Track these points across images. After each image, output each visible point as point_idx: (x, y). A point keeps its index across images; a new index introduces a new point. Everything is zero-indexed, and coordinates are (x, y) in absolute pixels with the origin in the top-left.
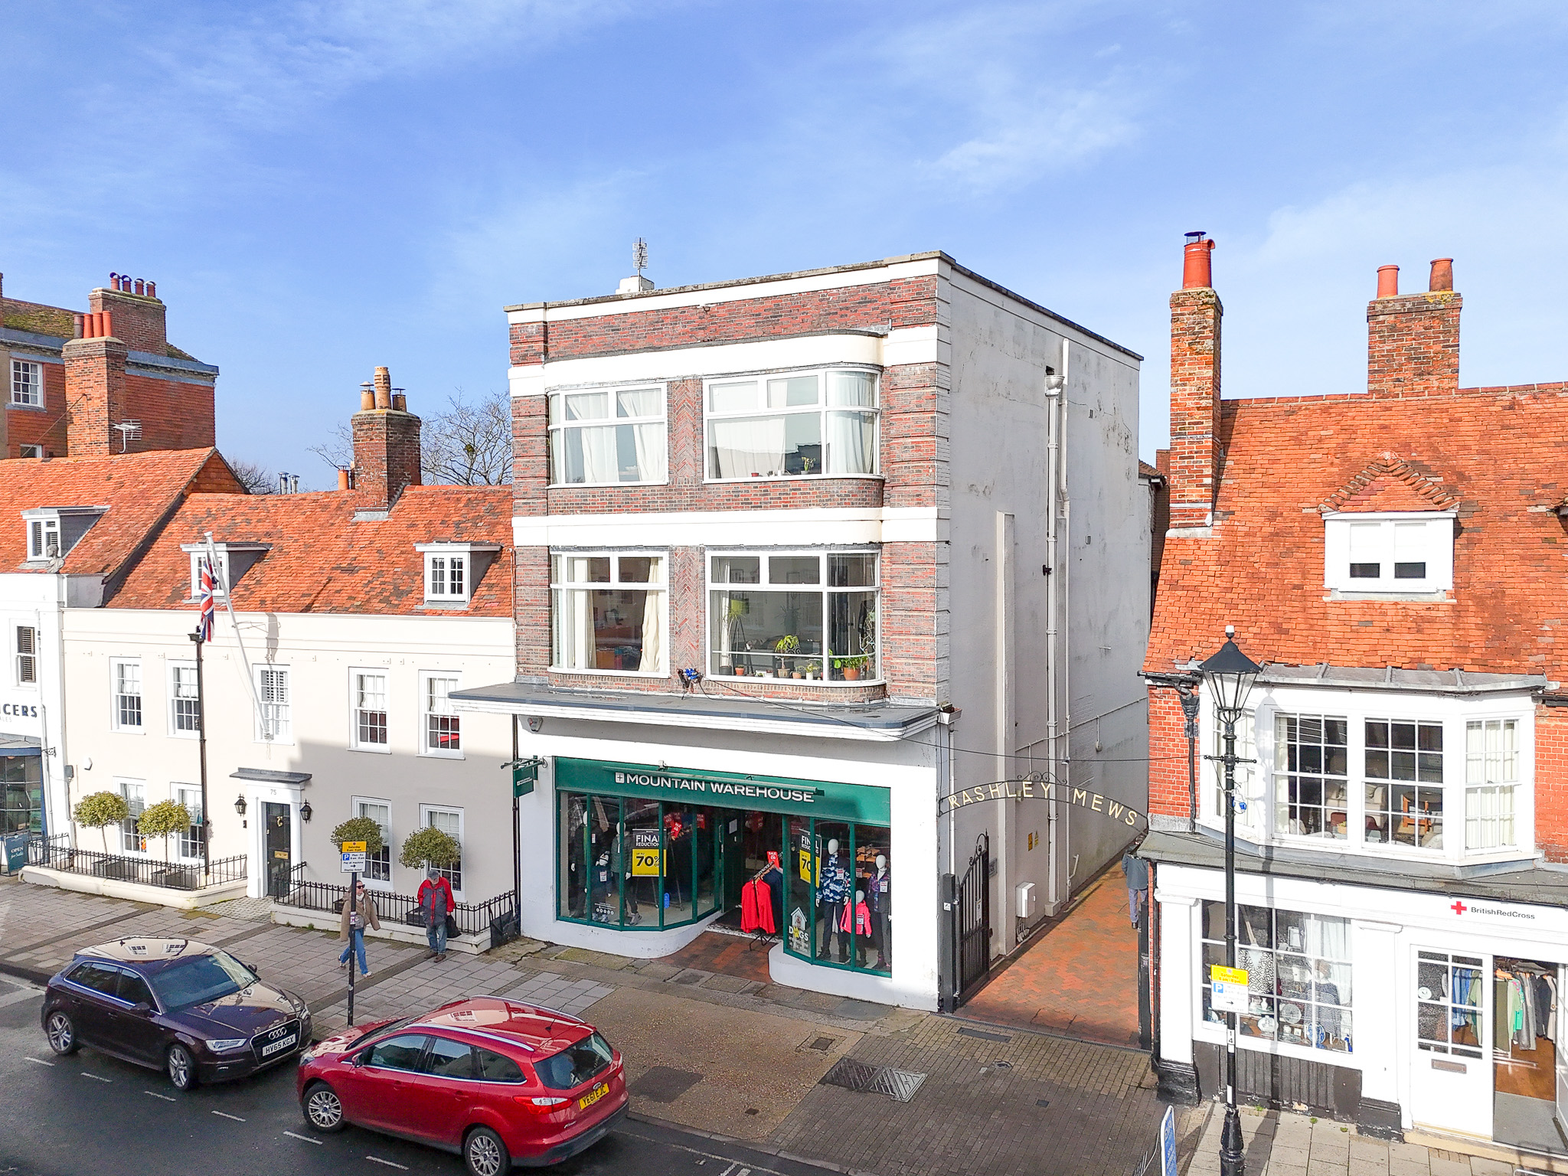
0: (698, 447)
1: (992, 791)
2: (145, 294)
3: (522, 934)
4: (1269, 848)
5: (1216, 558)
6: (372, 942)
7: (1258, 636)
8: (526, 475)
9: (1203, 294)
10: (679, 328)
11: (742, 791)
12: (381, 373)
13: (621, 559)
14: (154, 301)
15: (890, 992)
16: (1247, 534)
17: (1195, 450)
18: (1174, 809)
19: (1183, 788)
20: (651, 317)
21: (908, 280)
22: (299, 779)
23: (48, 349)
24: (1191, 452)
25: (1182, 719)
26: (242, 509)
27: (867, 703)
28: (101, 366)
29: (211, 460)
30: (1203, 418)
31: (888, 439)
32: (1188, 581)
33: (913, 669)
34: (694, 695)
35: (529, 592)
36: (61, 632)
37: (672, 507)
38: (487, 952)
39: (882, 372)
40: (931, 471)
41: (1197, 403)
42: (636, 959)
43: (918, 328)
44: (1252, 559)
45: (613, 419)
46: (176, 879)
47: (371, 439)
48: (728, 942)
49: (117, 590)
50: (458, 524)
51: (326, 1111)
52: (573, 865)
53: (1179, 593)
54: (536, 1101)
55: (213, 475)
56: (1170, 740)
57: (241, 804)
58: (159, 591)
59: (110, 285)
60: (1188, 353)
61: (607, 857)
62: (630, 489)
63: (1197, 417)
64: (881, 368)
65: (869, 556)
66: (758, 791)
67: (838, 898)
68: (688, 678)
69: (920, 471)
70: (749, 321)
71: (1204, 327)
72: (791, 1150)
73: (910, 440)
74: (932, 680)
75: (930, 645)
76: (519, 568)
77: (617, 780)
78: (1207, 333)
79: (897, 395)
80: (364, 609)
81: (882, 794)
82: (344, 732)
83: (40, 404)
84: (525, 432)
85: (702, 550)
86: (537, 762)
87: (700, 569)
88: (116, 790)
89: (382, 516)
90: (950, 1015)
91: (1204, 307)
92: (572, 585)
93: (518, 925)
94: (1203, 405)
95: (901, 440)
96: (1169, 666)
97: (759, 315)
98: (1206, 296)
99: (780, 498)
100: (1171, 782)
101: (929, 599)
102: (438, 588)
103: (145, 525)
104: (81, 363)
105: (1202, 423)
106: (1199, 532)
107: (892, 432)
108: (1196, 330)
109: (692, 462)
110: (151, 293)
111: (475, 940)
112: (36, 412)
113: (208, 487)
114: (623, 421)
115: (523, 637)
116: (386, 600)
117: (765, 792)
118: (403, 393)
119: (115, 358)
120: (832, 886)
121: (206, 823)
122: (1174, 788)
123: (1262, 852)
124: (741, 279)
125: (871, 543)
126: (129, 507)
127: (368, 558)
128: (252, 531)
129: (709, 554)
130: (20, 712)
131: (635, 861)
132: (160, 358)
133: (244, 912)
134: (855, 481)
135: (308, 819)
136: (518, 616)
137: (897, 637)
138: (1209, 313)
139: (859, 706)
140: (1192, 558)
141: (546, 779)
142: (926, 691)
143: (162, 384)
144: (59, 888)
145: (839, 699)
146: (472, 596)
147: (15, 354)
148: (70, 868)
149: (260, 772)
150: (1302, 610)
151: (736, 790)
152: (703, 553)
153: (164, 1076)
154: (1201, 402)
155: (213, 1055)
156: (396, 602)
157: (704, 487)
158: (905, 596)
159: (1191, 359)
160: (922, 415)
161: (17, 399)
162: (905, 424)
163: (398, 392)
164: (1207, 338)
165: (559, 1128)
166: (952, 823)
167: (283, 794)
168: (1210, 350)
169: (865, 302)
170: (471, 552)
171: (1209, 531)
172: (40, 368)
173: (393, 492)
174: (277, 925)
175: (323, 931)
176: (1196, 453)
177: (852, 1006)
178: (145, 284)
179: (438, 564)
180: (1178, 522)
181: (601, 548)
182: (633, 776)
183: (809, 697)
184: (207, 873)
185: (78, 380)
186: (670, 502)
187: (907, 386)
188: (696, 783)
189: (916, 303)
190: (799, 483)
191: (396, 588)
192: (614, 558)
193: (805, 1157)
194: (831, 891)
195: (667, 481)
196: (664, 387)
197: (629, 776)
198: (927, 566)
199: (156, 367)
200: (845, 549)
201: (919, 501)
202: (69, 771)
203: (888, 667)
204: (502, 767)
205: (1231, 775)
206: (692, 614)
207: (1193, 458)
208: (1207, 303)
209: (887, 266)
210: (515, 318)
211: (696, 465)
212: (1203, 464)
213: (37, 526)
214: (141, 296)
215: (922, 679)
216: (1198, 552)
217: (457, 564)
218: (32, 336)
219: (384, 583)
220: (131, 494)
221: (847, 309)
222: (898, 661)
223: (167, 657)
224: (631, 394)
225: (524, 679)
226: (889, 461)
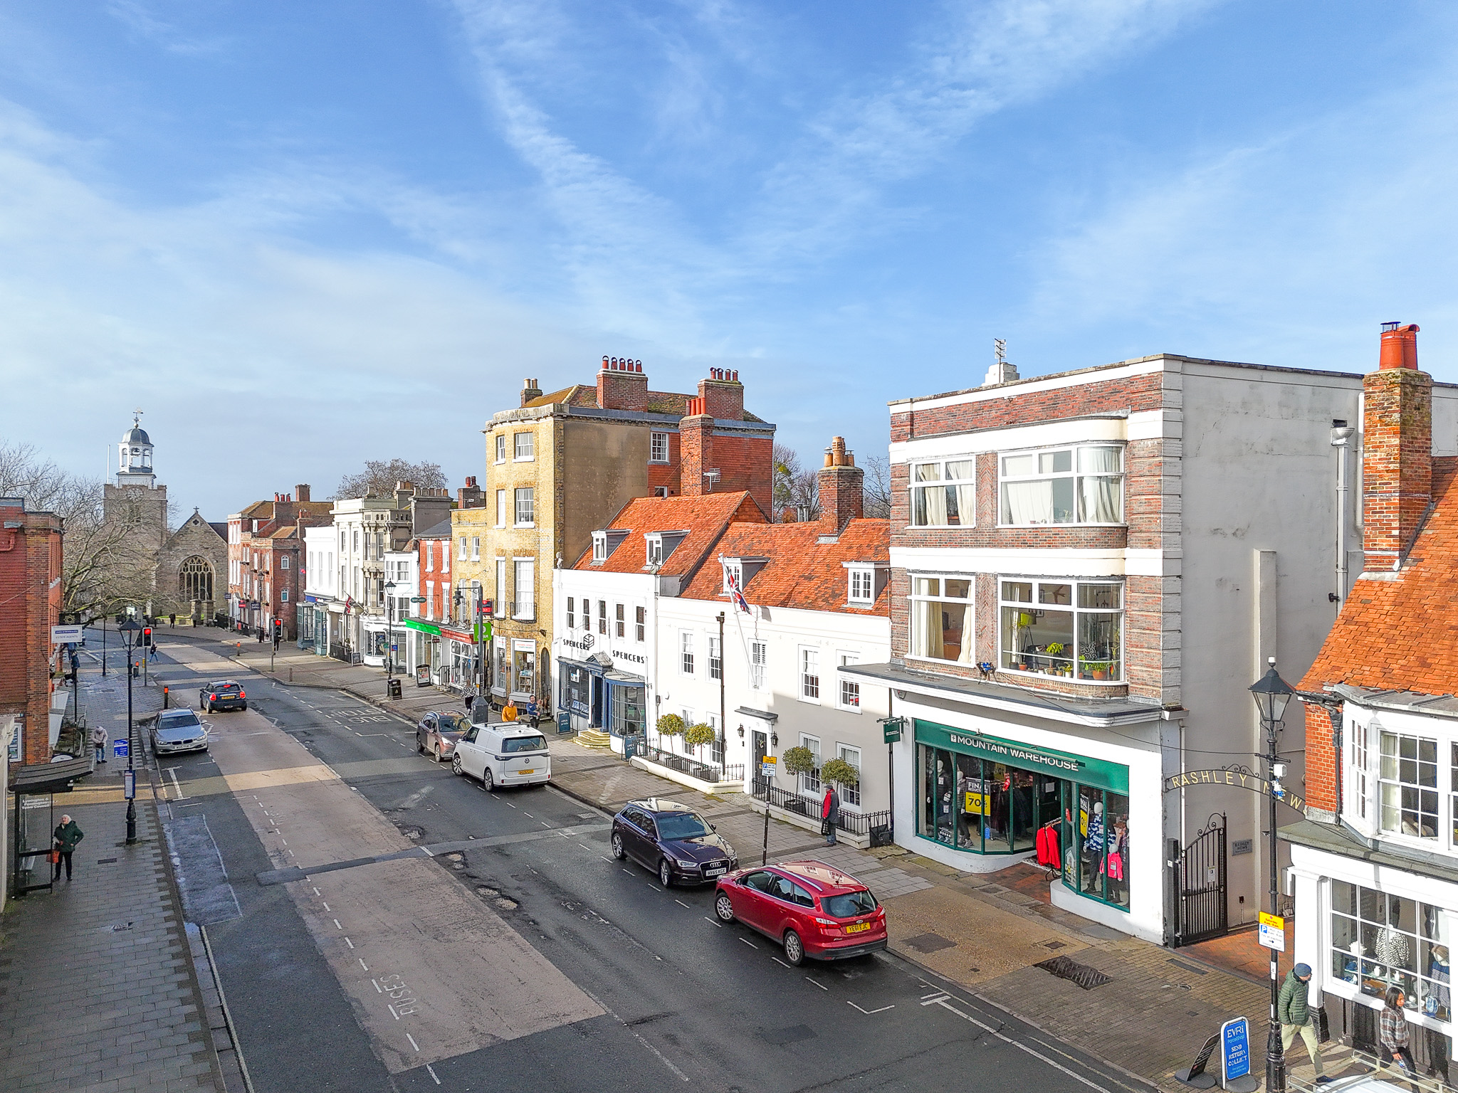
0: (994, 501)
1: (1203, 777)
2: (732, 379)
3: (895, 842)
4: (1376, 842)
5: (1392, 599)
6: (799, 831)
7: (1403, 668)
8: (899, 518)
9: (1390, 376)
10: (993, 414)
11: (1031, 757)
12: (836, 441)
13: (947, 580)
14: (736, 383)
15: (1130, 925)
16: (1427, 579)
17: (1385, 506)
18: (1325, 804)
19: (1332, 788)
20: (976, 406)
21: (1142, 376)
22: (772, 717)
23: (672, 424)
24: (1382, 508)
25: (1330, 731)
26: (758, 534)
27: (1108, 698)
28: (698, 433)
29: (746, 500)
30: (1392, 479)
31: (1129, 496)
32: (1364, 618)
33: (1145, 675)
34: (990, 682)
35: (898, 599)
36: (656, 611)
37: (977, 544)
38: (866, 849)
39: (1127, 444)
40: (1158, 521)
41: (1386, 467)
42: (961, 871)
43: (1150, 412)
44: (1423, 602)
45: (943, 481)
46: (705, 774)
47: (829, 487)
48: (1033, 872)
49: (688, 586)
50: (877, 547)
51: (725, 909)
52: (929, 798)
53: (1351, 627)
54: (818, 920)
55: (747, 509)
56: (1322, 747)
57: (741, 730)
58: (708, 587)
59: (710, 377)
60: (1379, 425)
61: (949, 796)
62: (952, 531)
63: (1387, 478)
64: (1126, 442)
65: (1115, 586)
66: (1041, 758)
67: (1099, 847)
68: (986, 669)
69: (1151, 522)
70: (1037, 408)
71: (1392, 403)
72: (984, 995)
73: (1144, 497)
74: (1158, 685)
75: (1157, 656)
76: (893, 583)
77: (952, 740)
78: (1394, 408)
79: (1135, 463)
80: (812, 606)
81: (1125, 769)
82: (795, 689)
83: (667, 460)
84: (898, 489)
85: (995, 576)
86: (903, 721)
87: (995, 591)
88: (681, 715)
89: (834, 540)
90: (1172, 949)
91: (1392, 386)
92: (919, 598)
93: (892, 835)
94: (1392, 468)
95: (1138, 497)
96: (1318, 687)
97: (1044, 403)
98: (1393, 377)
99: (1046, 540)
100: (1322, 782)
101: (1157, 621)
102: (856, 594)
103: (706, 543)
104: (688, 432)
105: (1391, 484)
106: (1387, 576)
107: (1132, 490)
108: (1385, 405)
109: (990, 513)
110: (735, 378)
111: (858, 839)
112: (664, 465)
113: (744, 517)
114: (949, 483)
115: (895, 631)
116: (826, 600)
117: (1046, 759)
118: (852, 453)
119: (707, 428)
120: (1096, 838)
121: (724, 740)
122: (1325, 787)
123: (1369, 844)
124: (1032, 378)
125: (1112, 575)
126: (700, 531)
127: (821, 570)
128: (760, 549)
129: (1001, 579)
130: (636, 660)
131: (968, 801)
132: (739, 423)
133: (738, 801)
134: (1098, 529)
135: (776, 744)
136: (892, 617)
137: (1134, 649)
138: (1396, 391)
139: (1100, 701)
140: (1373, 598)
141: (908, 732)
142: (1154, 693)
143: (739, 440)
144: (647, 771)
145: (1085, 693)
146: (876, 600)
147: (654, 429)
148: (657, 761)
149: (751, 710)
150: (1450, 648)
151: (1027, 756)
152: (996, 579)
153: (658, 877)
154: (1390, 465)
155: (679, 869)
156: (832, 602)
157: (997, 531)
158: (1140, 618)
159: (1381, 430)
160: (1153, 478)
161: (654, 458)
162: (1142, 484)
163: (849, 453)
164: (1394, 412)
165: (830, 939)
166: (1183, 800)
167: (764, 727)
168: (1397, 422)
169: (1116, 392)
170: (876, 569)
171: (1396, 575)
172: (667, 436)
173: (841, 524)
174: (752, 811)
175: (776, 819)
176: (1386, 508)
177: (1100, 928)
178: (732, 373)
179: (856, 576)
180: (1370, 566)
181: (935, 572)
182: (961, 738)
183: (1064, 690)
184: (724, 774)
185: (686, 444)
186: (976, 541)
187: (1141, 456)
188: (1001, 748)
189: (1149, 393)
190: (1057, 530)
191: (833, 592)
192: (942, 578)
193: (991, 1000)
194: (1095, 842)
195: (975, 525)
196: (973, 458)
197: (959, 738)
198: (1156, 595)
199: (736, 429)
200: (1090, 580)
201: (1150, 544)
202: (658, 699)
203: (1128, 672)
204: (878, 721)
205: (1272, 770)
206: (989, 623)
207: (1383, 512)
208: (1393, 383)
209: (1128, 365)
210: (894, 409)
211: (992, 515)
212: (1392, 518)
213: (651, 543)
214: (729, 381)
215: (1152, 683)
216: (1380, 593)
217: (867, 576)
218: (663, 416)
219: (826, 588)
220: (701, 523)
221: (1103, 397)
222: (1135, 668)
223: (706, 631)
224: (955, 464)
225: (895, 661)
226: (1129, 512)
